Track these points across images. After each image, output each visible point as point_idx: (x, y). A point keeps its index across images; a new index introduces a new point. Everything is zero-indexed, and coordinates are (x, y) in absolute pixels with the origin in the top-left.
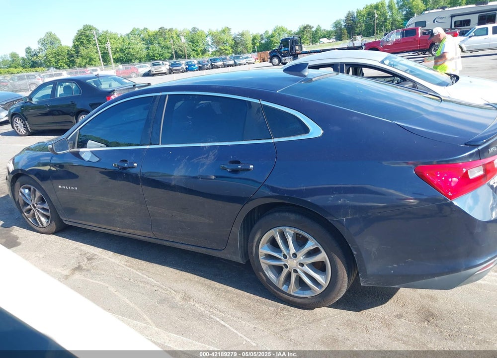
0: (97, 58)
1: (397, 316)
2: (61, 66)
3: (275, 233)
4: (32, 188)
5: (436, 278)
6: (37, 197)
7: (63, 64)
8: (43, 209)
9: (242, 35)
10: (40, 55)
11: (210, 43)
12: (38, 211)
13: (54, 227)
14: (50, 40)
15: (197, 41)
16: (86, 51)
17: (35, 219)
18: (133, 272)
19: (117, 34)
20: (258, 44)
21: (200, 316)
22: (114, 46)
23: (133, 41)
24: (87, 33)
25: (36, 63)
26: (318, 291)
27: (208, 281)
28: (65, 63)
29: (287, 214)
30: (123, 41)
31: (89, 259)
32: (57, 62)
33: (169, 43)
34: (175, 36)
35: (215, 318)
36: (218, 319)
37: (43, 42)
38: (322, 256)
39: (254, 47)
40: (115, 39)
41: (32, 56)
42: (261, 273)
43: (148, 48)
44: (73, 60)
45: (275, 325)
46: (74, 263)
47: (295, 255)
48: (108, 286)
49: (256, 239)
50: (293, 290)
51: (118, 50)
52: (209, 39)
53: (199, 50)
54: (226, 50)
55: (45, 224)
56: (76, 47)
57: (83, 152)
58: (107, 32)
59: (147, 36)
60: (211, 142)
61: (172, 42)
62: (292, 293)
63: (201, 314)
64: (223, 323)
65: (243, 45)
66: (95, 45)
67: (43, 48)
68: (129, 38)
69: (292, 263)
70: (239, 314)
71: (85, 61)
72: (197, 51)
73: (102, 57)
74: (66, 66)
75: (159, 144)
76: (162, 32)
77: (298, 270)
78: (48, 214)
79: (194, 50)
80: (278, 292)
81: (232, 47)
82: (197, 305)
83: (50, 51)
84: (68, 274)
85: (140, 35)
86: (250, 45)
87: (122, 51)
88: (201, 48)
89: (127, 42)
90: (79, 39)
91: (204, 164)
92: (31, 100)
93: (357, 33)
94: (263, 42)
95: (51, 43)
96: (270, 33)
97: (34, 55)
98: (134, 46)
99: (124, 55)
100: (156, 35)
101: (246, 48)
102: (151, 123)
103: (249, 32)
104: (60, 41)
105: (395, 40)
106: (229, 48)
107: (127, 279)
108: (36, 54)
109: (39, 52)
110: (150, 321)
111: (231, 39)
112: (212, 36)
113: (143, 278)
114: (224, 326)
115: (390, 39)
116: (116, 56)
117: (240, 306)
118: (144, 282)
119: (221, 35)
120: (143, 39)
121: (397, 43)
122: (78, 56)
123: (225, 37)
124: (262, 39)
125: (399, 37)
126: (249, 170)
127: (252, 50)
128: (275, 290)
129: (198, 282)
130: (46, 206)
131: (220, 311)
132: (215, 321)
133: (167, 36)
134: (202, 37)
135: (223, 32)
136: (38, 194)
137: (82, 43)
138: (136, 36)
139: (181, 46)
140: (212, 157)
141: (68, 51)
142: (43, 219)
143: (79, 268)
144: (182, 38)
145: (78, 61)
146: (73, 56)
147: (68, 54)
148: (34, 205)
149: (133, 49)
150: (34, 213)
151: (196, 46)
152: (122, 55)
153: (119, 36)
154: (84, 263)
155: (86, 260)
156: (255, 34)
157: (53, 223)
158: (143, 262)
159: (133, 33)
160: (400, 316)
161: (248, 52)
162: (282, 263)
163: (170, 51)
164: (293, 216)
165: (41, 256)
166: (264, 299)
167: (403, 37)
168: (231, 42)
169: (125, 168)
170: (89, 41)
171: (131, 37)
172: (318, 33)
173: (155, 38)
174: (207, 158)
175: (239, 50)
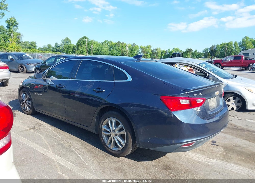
0: (86, 51)
1: (153, 166)
2: (69, 53)
3: (108, 120)
4: (26, 93)
5: (165, 147)
6: (27, 97)
7: (70, 52)
8: (29, 103)
9: (157, 50)
10: (61, 47)
11: (140, 52)
12: (27, 104)
13: (31, 112)
14: (67, 41)
15: (134, 50)
16: (81, 48)
17: (25, 108)
18: (54, 133)
19: (98, 42)
20: (164, 55)
21: (71, 152)
22: (95, 47)
23: (104, 46)
24: (84, 40)
25: (58, 50)
26: (121, 148)
27: (82, 141)
28: (71, 52)
29: (113, 112)
30: (100, 46)
31: (39, 126)
32: (67, 51)
33: (121, 49)
34: (124, 46)
35: (77, 153)
36: (78, 154)
37: (63, 41)
38: (124, 132)
39: (161, 56)
40: (96, 44)
41: (57, 47)
42: (101, 138)
43: (110, 50)
44: (75, 51)
45: (100, 160)
46: (33, 126)
47: (114, 130)
48: (41, 135)
49: (101, 123)
50: (112, 147)
51: (96, 49)
52: (140, 50)
53: (134, 54)
54: (147, 56)
55: (28, 110)
56: (77, 45)
57: (47, 80)
58: (93, 40)
59: (111, 45)
60: (93, 80)
61: (122, 49)
62: (111, 149)
63: (73, 151)
64: (79, 155)
65: (156, 54)
66: (86, 45)
67: (63, 44)
68: (102, 44)
69: (113, 134)
70: (88, 154)
71: (80, 52)
72: (133, 55)
73: (88, 51)
74: (71, 53)
75: (74, 79)
76: (118, 43)
77: (115, 138)
78: (30, 106)
79: (132, 54)
80: (107, 148)
81: (150, 55)
82: (73, 148)
83: (65, 46)
84: (28, 129)
85: (108, 44)
86: (160, 55)
87: (98, 50)
88: (135, 54)
89: (101, 46)
90: (79, 42)
91: (88, 88)
92: (45, 63)
93: (215, 56)
94: (167, 54)
95: (67, 42)
96: (171, 50)
97: (58, 46)
98: (104, 48)
99: (99, 52)
100: (115, 45)
101: (158, 56)
102: (73, 70)
103: (160, 49)
104: (71, 42)
105: (230, 60)
106: (149, 55)
107: (51, 135)
108: (59, 46)
109: (60, 46)
110: (51, 150)
111: (151, 51)
112: (142, 48)
113: (57, 135)
114: (79, 156)
115: (227, 60)
116: (95, 52)
117: (90, 151)
118: (57, 137)
119: (146, 49)
120: (109, 46)
121: (231, 62)
122: (77, 49)
123: (148, 50)
124: (166, 53)
125: (232, 59)
126: (103, 92)
127: (160, 57)
128: (106, 147)
129: (78, 141)
130: (30, 102)
131: (81, 151)
132: (76, 154)
133: (120, 46)
134: (137, 48)
135: (148, 47)
136: (28, 96)
137: (80, 44)
138: (106, 44)
139: (126, 52)
140: (91, 85)
141: (74, 47)
142: (27, 107)
143: (34, 128)
144: (127, 48)
145: (77, 51)
146: (75, 49)
147: (73, 48)
148: (25, 101)
149: (103, 50)
150: (25, 105)
151: (133, 52)
152: (98, 52)
153: (98, 43)
154: (37, 127)
155: (38, 126)
156: (163, 50)
157: (31, 110)
158: (60, 130)
159: (105, 42)
160: (154, 166)
161: (158, 58)
162: (109, 134)
163: (120, 53)
164: (115, 113)
165: (22, 122)
166: (101, 150)
167: (234, 59)
168: (151, 52)
169: (60, 87)
170: (84, 43)
171: (104, 44)
172: (195, 53)
173: (114, 46)
174: (89, 86)
175: (154, 56)
